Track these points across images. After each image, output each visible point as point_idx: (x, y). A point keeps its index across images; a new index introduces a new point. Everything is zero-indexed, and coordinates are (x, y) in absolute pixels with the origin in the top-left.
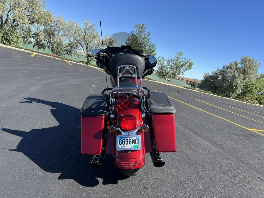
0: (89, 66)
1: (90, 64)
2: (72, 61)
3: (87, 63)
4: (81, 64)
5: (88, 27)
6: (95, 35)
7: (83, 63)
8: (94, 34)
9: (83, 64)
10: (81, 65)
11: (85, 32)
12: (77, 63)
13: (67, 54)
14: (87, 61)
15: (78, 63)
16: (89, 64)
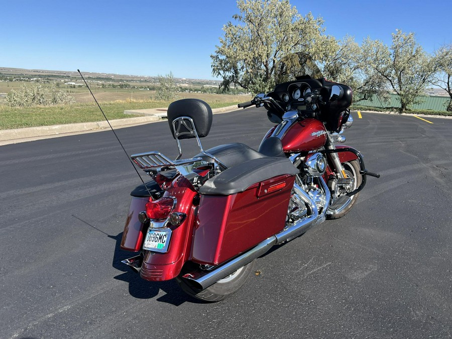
0: (404, 114)
1: (406, 110)
2: (370, 110)
3: (401, 110)
4: (387, 113)
5: (400, 42)
6: (414, 53)
7: (392, 111)
8: (412, 53)
9: (392, 113)
10: (389, 116)
11: (396, 52)
12: (380, 112)
13: (365, 99)
14: (400, 106)
15: (383, 113)
16: (404, 110)
